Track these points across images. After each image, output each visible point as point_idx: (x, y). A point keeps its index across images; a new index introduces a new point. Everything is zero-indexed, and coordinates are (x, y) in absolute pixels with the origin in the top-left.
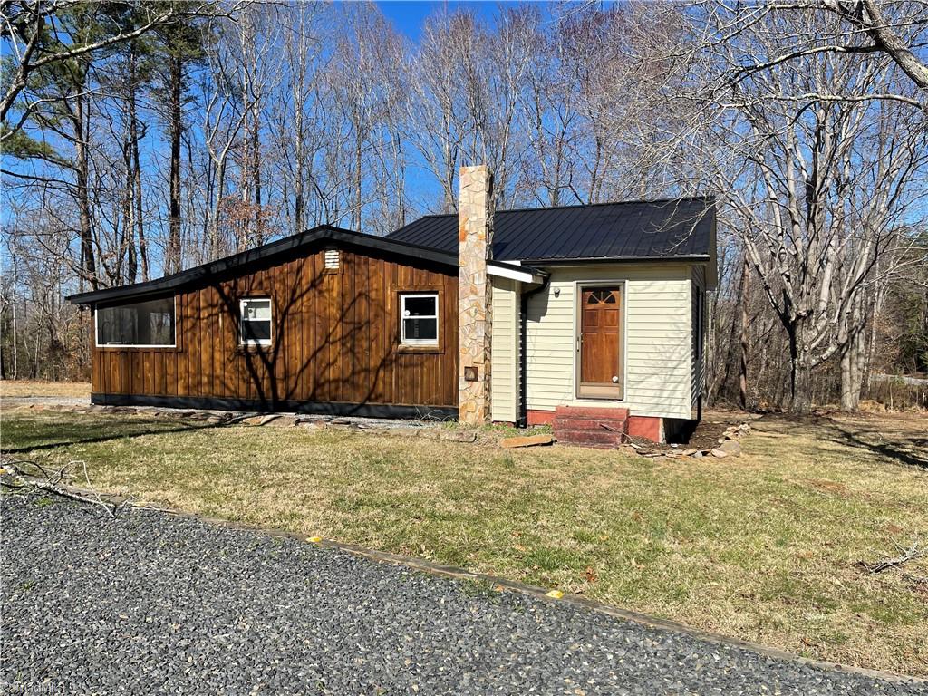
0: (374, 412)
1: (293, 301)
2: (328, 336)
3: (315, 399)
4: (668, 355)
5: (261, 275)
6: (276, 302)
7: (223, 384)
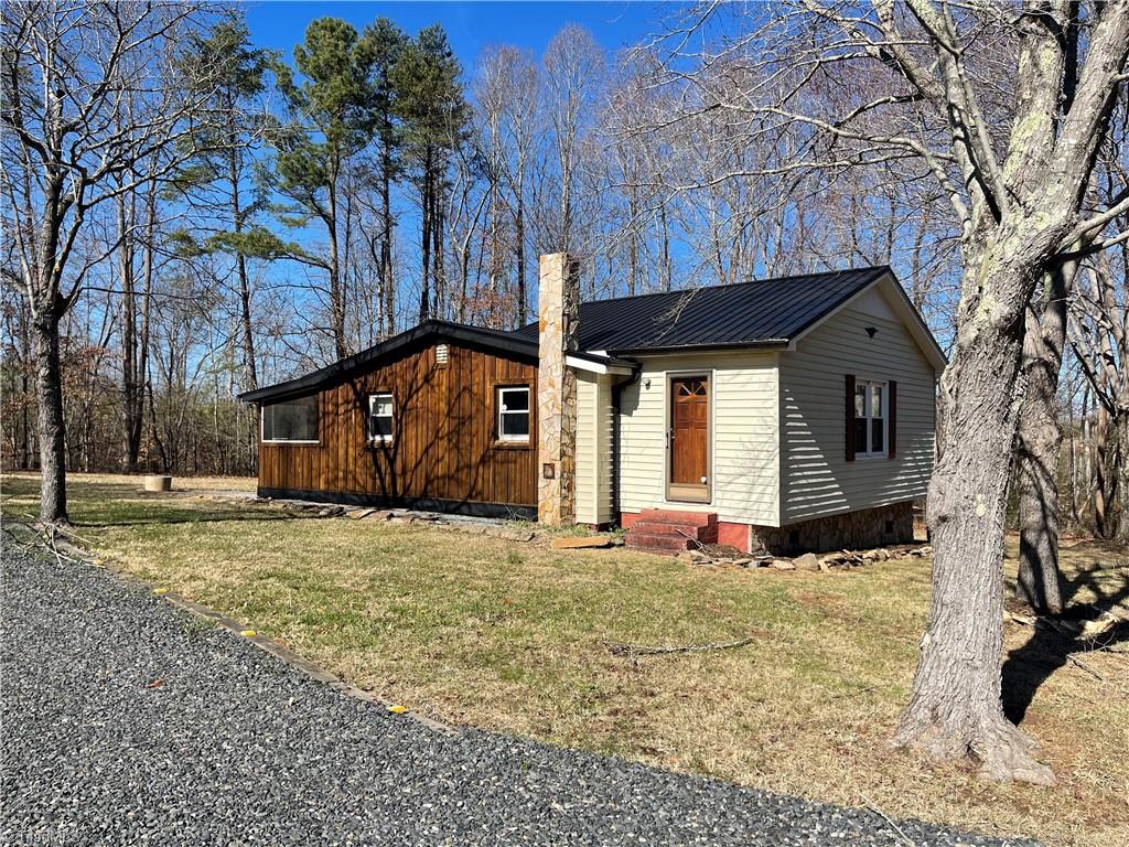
0: (474, 511)
1: (410, 397)
2: (438, 432)
3: (426, 496)
4: (756, 453)
5: (386, 370)
6: (396, 396)
7: (355, 479)
